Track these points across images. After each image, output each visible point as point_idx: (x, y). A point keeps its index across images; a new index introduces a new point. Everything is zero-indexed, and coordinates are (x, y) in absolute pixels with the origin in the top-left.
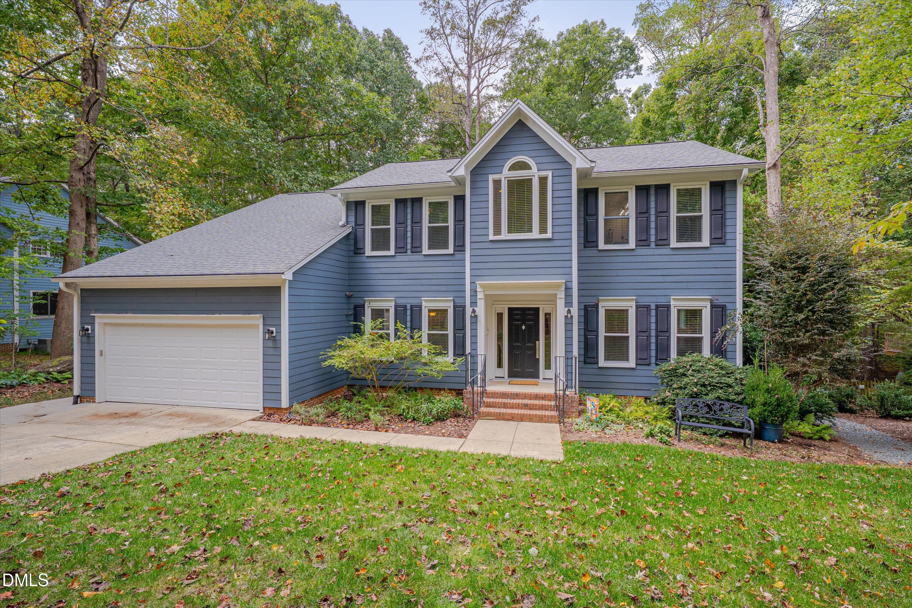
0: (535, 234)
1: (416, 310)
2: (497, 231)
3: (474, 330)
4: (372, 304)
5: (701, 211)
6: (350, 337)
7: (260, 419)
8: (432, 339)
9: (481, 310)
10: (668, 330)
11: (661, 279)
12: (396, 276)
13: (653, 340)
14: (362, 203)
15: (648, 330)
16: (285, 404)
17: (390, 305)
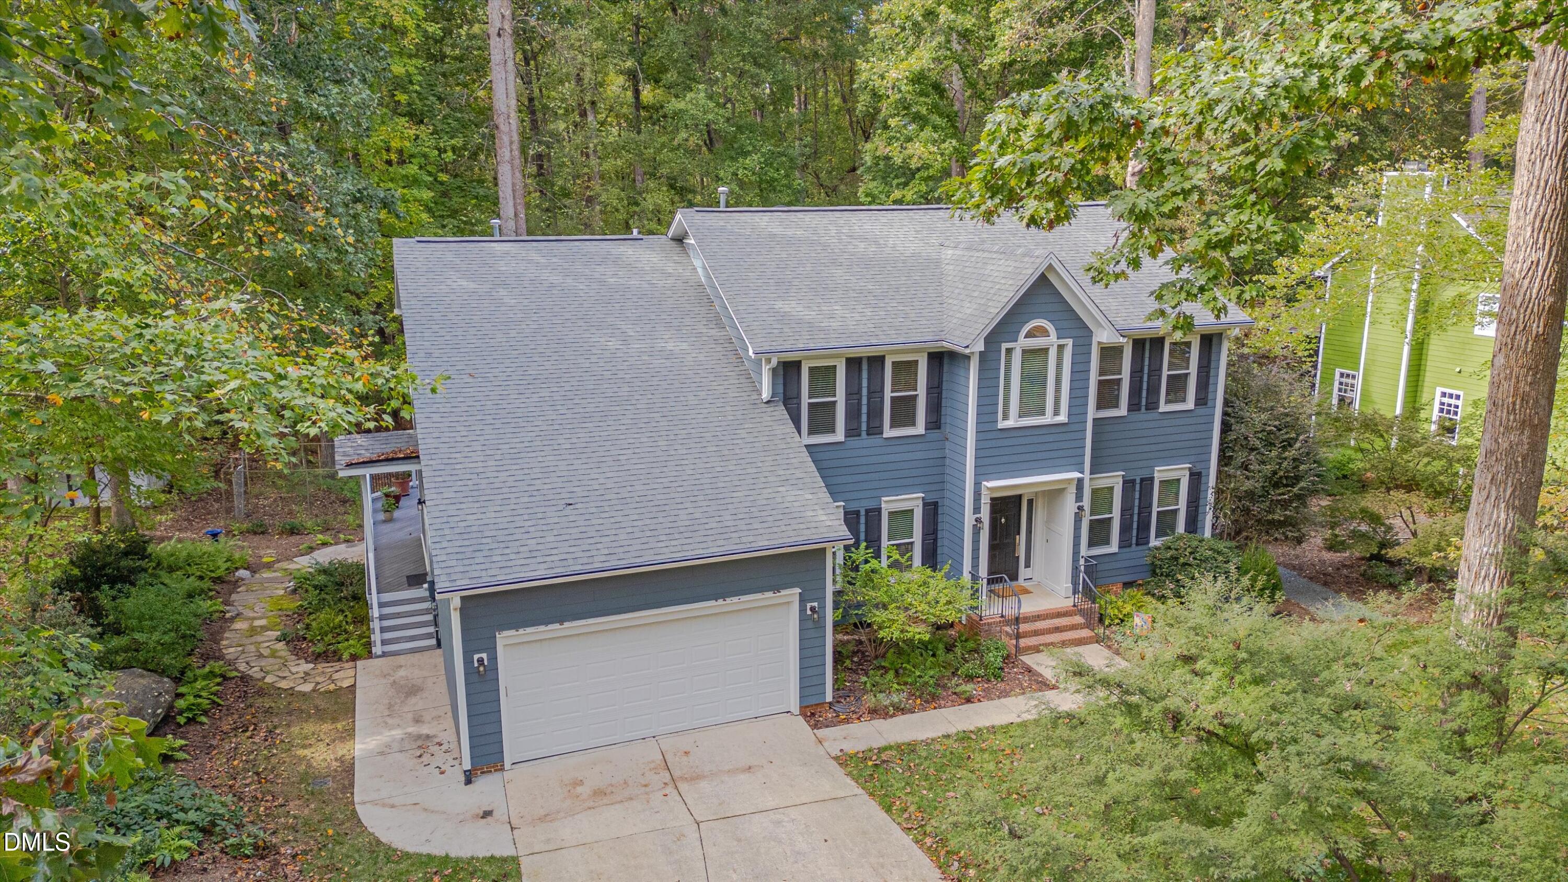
0: (1049, 418)
1: (874, 514)
2: (1006, 416)
5: (1188, 368)
9: (985, 516)
10: (1150, 505)
11: (1153, 448)
12: (846, 471)
13: (1136, 518)
14: (797, 365)
15: (1132, 508)
16: (830, 696)
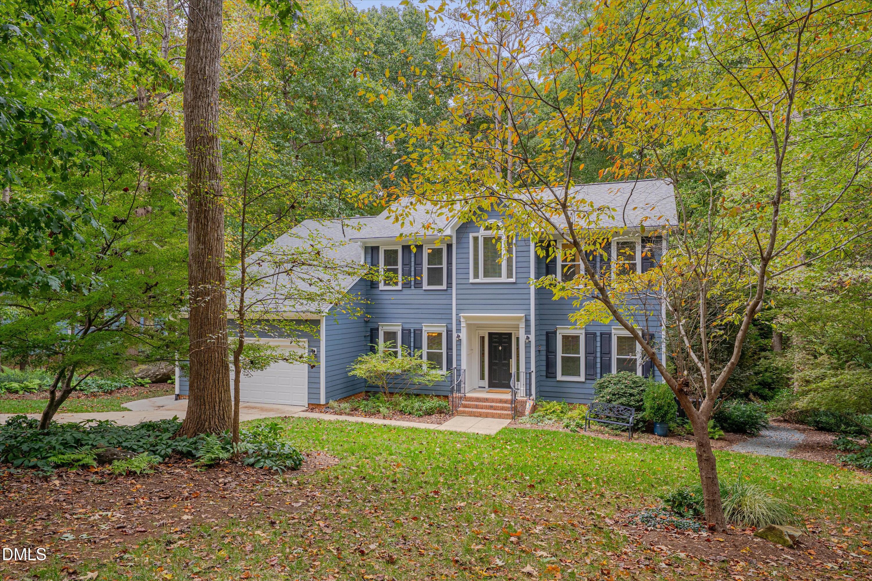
0: (504, 279)
1: (418, 333)
2: (476, 276)
3: (459, 350)
4: (385, 328)
5: (635, 260)
6: (367, 355)
7: (307, 411)
8: (431, 356)
9: (463, 335)
10: (610, 353)
12: (403, 306)
13: (598, 360)
14: (377, 248)
15: (595, 352)
16: (323, 401)
17: (398, 329)
